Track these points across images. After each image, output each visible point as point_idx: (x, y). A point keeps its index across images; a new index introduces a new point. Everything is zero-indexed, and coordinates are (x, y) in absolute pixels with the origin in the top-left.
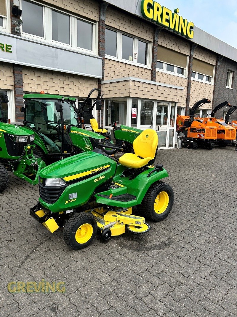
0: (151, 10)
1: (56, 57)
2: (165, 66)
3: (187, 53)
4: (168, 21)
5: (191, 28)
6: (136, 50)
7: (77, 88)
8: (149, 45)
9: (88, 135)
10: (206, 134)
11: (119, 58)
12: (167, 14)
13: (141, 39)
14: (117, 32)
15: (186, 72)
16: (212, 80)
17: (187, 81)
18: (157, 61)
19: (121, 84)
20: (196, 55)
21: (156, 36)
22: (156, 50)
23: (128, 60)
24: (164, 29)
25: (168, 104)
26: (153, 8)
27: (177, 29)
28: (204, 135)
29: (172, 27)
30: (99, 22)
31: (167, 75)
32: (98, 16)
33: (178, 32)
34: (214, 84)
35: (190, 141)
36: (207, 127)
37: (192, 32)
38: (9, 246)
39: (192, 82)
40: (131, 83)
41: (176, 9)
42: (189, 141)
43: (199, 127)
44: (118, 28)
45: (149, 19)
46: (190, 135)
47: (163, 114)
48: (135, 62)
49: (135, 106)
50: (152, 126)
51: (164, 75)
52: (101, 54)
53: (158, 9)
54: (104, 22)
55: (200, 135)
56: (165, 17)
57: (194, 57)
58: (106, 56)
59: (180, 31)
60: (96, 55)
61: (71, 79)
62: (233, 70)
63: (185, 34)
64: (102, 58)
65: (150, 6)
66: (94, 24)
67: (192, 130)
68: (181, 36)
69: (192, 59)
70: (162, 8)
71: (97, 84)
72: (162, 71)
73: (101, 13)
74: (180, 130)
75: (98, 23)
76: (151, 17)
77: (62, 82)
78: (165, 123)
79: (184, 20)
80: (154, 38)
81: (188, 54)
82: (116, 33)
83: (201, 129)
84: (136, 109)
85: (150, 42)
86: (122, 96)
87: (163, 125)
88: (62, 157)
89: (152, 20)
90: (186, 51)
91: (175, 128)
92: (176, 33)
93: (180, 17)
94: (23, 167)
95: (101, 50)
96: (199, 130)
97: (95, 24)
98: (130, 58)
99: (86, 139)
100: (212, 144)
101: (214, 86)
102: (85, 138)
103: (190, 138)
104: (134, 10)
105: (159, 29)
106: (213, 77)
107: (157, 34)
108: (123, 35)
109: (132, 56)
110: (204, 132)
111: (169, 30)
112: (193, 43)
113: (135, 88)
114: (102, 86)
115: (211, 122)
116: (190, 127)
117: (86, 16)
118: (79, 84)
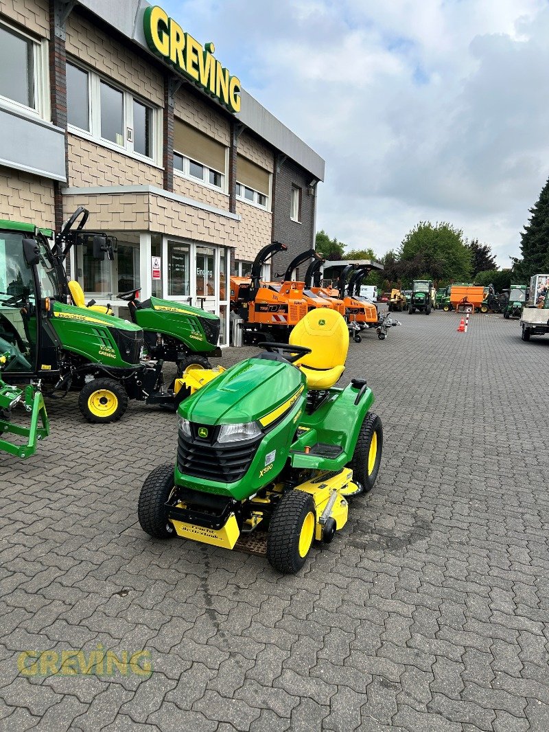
0: (165, 35)
2: (187, 164)
3: (225, 140)
4: (196, 66)
5: (236, 89)
6: (129, 123)
7: (5, 201)
8: (154, 114)
9: (106, 323)
10: (289, 315)
11: (95, 135)
12: (195, 51)
13: (139, 99)
14: (87, 73)
15: (225, 180)
16: (269, 201)
17: (227, 200)
18: (175, 153)
19: (123, 199)
20: (242, 149)
21: (169, 95)
22: (173, 128)
23: (113, 143)
24: (188, 83)
25: (214, 250)
26: (168, 33)
27: (212, 89)
28: (286, 317)
29: (204, 82)
30: (51, 42)
31: (193, 184)
32: (48, 27)
33: (214, 95)
34: (273, 209)
35: (253, 330)
36: (290, 301)
37: (238, 98)
39: (238, 204)
40: (152, 199)
41: (210, 44)
42: (250, 330)
43: (275, 302)
44: (93, 63)
45: (161, 56)
46: (255, 317)
47: (206, 273)
48: (129, 149)
49: (156, 251)
50: (191, 299)
51: (188, 185)
52: (59, 121)
53: (178, 38)
54: (62, 44)
55: (276, 317)
56: (191, 57)
57: (238, 151)
58: (71, 128)
59: (218, 94)
60: (47, 119)
62: (299, 185)
63: (227, 101)
64: (64, 131)
65: (163, 27)
66: (36, 44)
67: (259, 308)
68: (219, 104)
69: (235, 155)
70: (185, 35)
71: (53, 195)
72: (183, 172)
73: (56, 22)
74: (236, 307)
75: (47, 42)
76: (166, 53)
78: (212, 293)
79: (224, 71)
80: (166, 99)
81: (228, 145)
82: (85, 75)
83: (278, 306)
84: (159, 259)
85: (158, 107)
86: (128, 227)
87: (208, 298)
88: (37, 381)
89: (167, 59)
90: (223, 138)
91: (227, 303)
92: (209, 96)
93: (216, 61)
95: (58, 111)
96: (275, 308)
97: (40, 45)
98: (119, 137)
99: (102, 333)
101: (273, 215)
102: (99, 329)
103: (256, 325)
104: (129, 29)
105: (177, 82)
106: (270, 196)
107: (172, 92)
108: (101, 81)
109: (122, 134)
110: (287, 312)
111: (197, 88)
112: (238, 121)
113: (158, 211)
114: (65, 201)
115: (297, 291)
116: (254, 300)
117: (21, 20)
118: (9, 192)
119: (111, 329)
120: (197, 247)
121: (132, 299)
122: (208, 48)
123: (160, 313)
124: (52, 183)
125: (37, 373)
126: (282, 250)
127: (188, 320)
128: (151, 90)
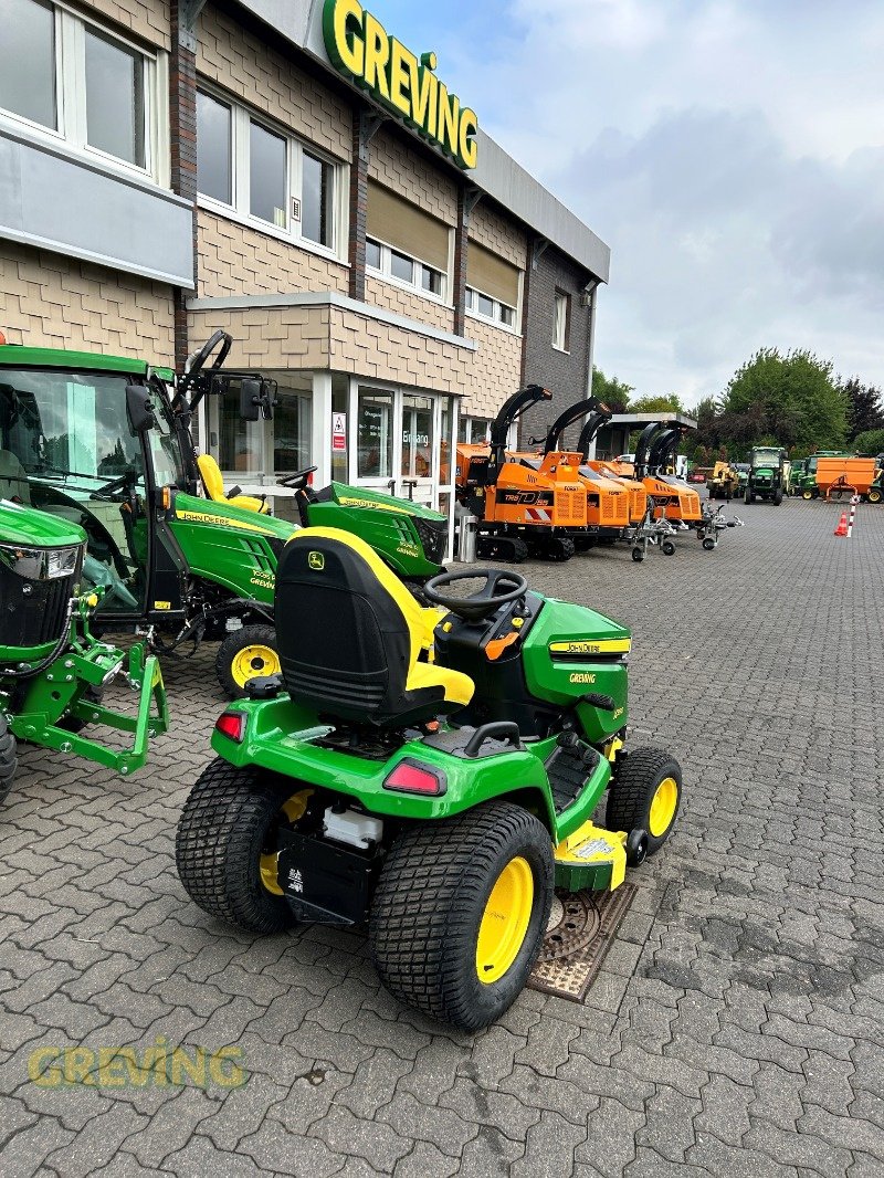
0: (357, 41)
1: (16, 181)
2: (386, 256)
3: (449, 216)
4: (406, 92)
5: (471, 130)
6: (295, 190)
7: (95, 321)
8: (335, 174)
9: (265, 531)
10: (555, 509)
11: (241, 211)
12: (405, 67)
13: (312, 149)
14: (229, 107)
15: (447, 284)
16: (517, 318)
17: (451, 317)
18: (369, 240)
19: (288, 316)
20: (477, 230)
21: (361, 142)
22: (365, 197)
23: (269, 224)
24: (392, 120)
25: (433, 400)
26: (363, 37)
27: (431, 130)
28: (549, 513)
29: (419, 119)
30: (173, 55)
31: (397, 290)
32: (167, 31)
33: (433, 140)
34: (524, 330)
36: (557, 486)
37: (473, 145)
39: (467, 323)
40: (335, 316)
41: (429, 55)
42: (487, 533)
43: (531, 487)
44: (239, 91)
45: (351, 75)
46: (494, 512)
48: (294, 234)
49: (339, 404)
50: (393, 483)
51: (387, 292)
52: (184, 187)
53: (378, 45)
55: (534, 514)
56: (398, 76)
57: (470, 233)
58: (203, 200)
59: (441, 138)
60: (164, 186)
61: (73, 284)
62: (568, 289)
63: (454, 149)
64: (191, 204)
65: (355, 27)
67: (502, 496)
68: (442, 155)
69: (464, 242)
71: (172, 311)
72: (381, 271)
73: (181, 22)
74: (464, 494)
75: (166, 56)
76: (358, 71)
77: (34, 291)
79: (451, 99)
80: (356, 148)
81: (454, 224)
82: (228, 110)
83: (537, 493)
84: (343, 417)
85: (341, 162)
87: (420, 480)
88: (147, 629)
89: (360, 80)
90: (445, 211)
91: (451, 489)
92: (426, 142)
93: (439, 84)
95: (182, 171)
96: (530, 497)
97: (155, 62)
98: (278, 214)
100: (567, 543)
101: (524, 341)
102: (248, 540)
103: (499, 525)
104: (300, 32)
105: (373, 119)
106: (519, 308)
107: (366, 137)
108: (252, 121)
109: (284, 209)
110: (551, 503)
111: (407, 128)
112: (472, 184)
113: (345, 335)
114: (190, 320)
115: (568, 469)
116: (495, 483)
117: (124, 20)
118: (102, 307)
119: (271, 540)
120: (405, 395)
121: (301, 485)
122: (426, 62)
123: (353, 510)
124: (171, 292)
125: (147, 615)
126: (543, 399)
127: (394, 521)
128: (333, 136)
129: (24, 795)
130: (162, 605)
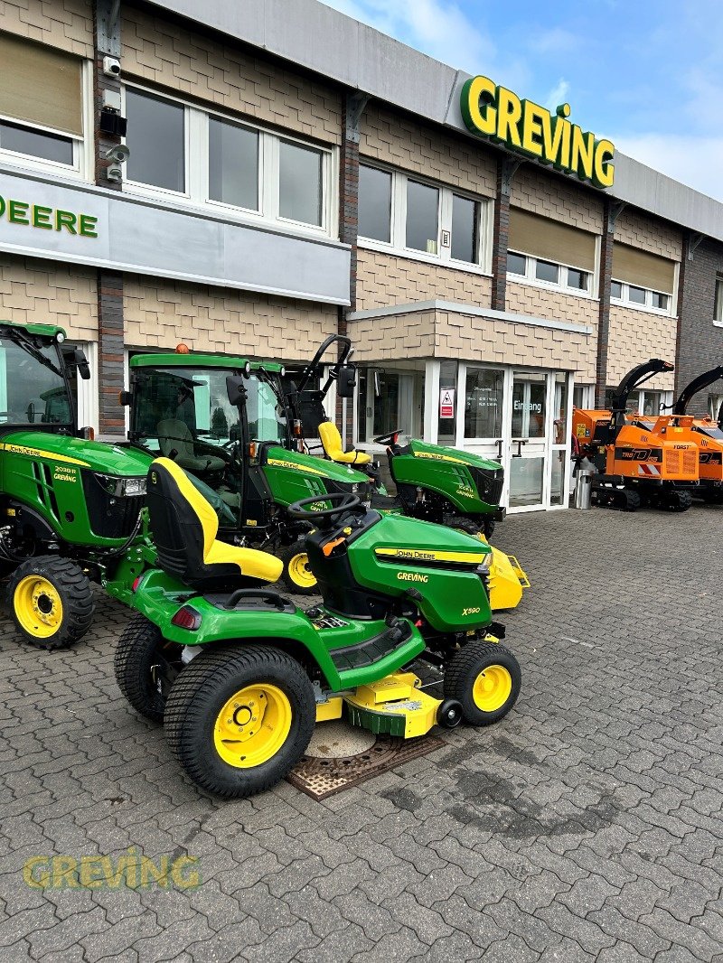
0: (490, 111)
1: (221, 247)
2: (531, 266)
3: (594, 226)
4: (538, 139)
5: (607, 156)
6: (445, 224)
7: (277, 333)
8: (482, 208)
9: (320, 473)
10: (663, 465)
11: (398, 245)
12: (537, 120)
13: (459, 192)
14: (391, 174)
15: (593, 282)
16: (672, 304)
17: (597, 307)
18: (509, 253)
20: (622, 234)
21: (503, 181)
22: (507, 222)
23: (423, 252)
24: (528, 162)
25: (546, 375)
26: (495, 104)
27: (565, 163)
28: (658, 468)
29: (551, 156)
30: (342, 147)
31: (538, 291)
32: (339, 132)
33: (569, 170)
35: (614, 486)
36: (667, 445)
37: (610, 168)
38: (117, 815)
39: (612, 311)
40: (439, 317)
41: (562, 106)
42: (610, 485)
43: (644, 445)
44: (396, 162)
45: (485, 136)
46: (615, 467)
47: (527, 406)
48: (444, 256)
49: (447, 382)
50: (500, 442)
51: (529, 292)
52: (348, 236)
53: (510, 108)
54: (355, 147)
55: (645, 468)
56: (531, 128)
57: (616, 237)
58: (362, 241)
59: (575, 167)
60: (335, 239)
61: (261, 310)
63: (589, 174)
64: (350, 246)
65: (488, 100)
66: (327, 153)
67: (621, 453)
68: (578, 180)
69: (610, 245)
70: (523, 103)
71: (336, 322)
72: (524, 279)
73: (348, 123)
74: (583, 453)
75: (338, 149)
76: (490, 130)
77: (234, 317)
79: (586, 137)
80: (499, 186)
81: (599, 231)
82: (389, 176)
83: (648, 451)
84: (451, 393)
85: (487, 199)
86: (411, 354)
87: (531, 440)
88: (241, 539)
89: (494, 137)
90: (591, 224)
91: (567, 447)
92: (562, 172)
93: (572, 127)
94: (133, 570)
95: (346, 225)
96: (642, 454)
97: (330, 154)
98: (430, 244)
99: (315, 484)
100: (684, 495)
101: (679, 321)
102: (311, 480)
103: (615, 480)
104: (444, 114)
105: (513, 164)
106: (675, 295)
107: (508, 176)
108: (409, 180)
109: (436, 240)
110: (660, 460)
111: (541, 165)
112: (613, 199)
113: (448, 331)
114: (350, 328)
115: (679, 430)
116: (614, 443)
117: (307, 131)
118: (283, 323)
119: (324, 480)
120: (515, 373)
121: (391, 443)
122: (561, 113)
123: (425, 461)
124: (335, 309)
125: (241, 529)
126: (662, 371)
128: (477, 180)
129: (113, 633)
130: (251, 523)
